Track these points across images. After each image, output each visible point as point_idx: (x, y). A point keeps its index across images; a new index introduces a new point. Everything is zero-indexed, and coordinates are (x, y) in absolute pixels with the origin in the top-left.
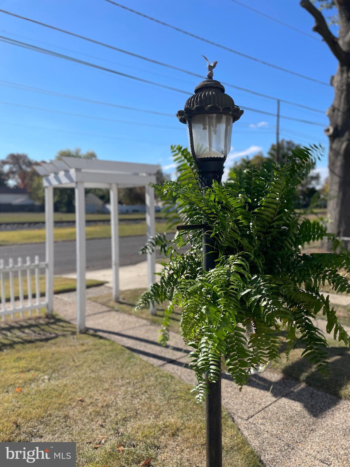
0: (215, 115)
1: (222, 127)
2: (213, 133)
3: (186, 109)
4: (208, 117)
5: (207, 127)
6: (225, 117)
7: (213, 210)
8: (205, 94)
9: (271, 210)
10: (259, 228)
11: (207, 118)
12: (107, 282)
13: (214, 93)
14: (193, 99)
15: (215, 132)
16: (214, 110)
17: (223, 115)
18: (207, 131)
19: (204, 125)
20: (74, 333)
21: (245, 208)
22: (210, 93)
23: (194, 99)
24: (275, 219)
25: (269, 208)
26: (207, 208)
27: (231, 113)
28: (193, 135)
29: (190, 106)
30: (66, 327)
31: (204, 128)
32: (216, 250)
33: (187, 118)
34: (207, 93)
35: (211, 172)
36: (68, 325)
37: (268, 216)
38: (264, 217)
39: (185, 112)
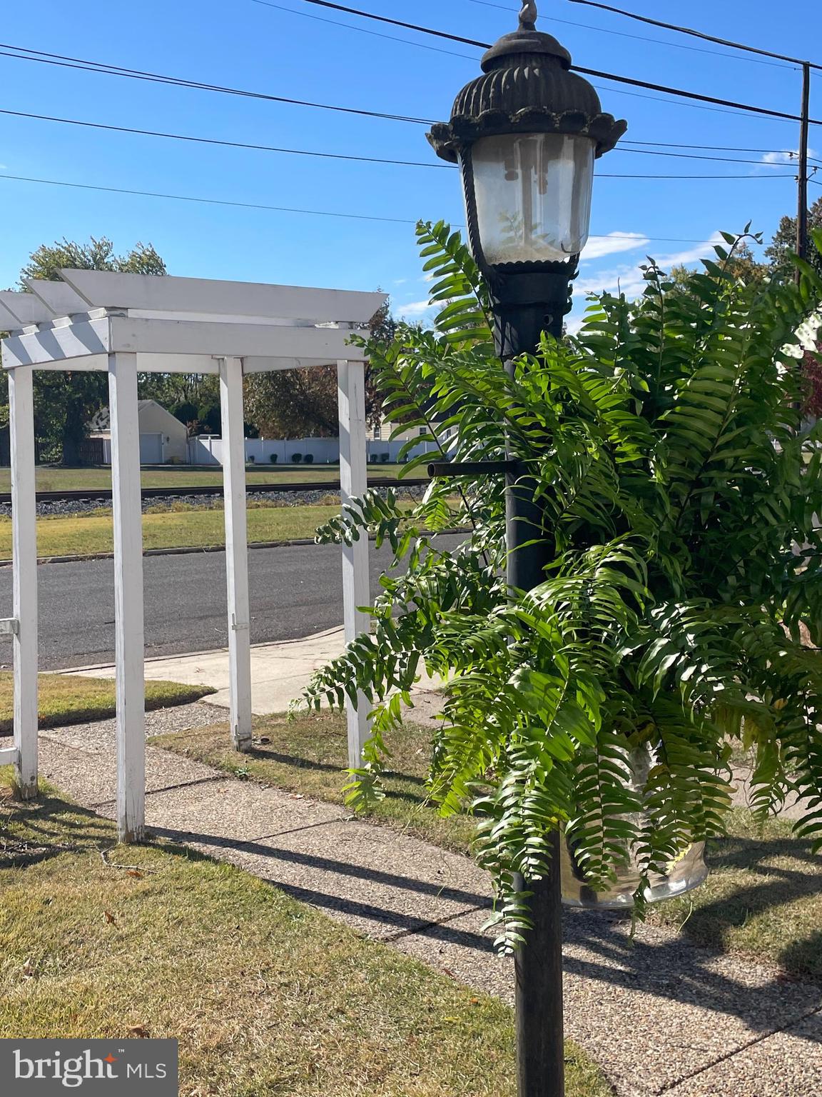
0: (540, 138)
1: (564, 169)
2: (535, 189)
3: (455, 120)
4: (520, 143)
5: (519, 171)
6: (572, 141)
7: (539, 417)
8: (511, 74)
9: (709, 414)
10: (673, 468)
11: (516, 145)
12: (211, 691)
13: (536, 71)
14: (475, 91)
15: (543, 185)
16: (536, 122)
17: (566, 138)
18: (518, 184)
19: (510, 165)
20: (107, 843)
21: (632, 409)
22: (526, 71)
23: (479, 90)
24: (721, 441)
25: (706, 408)
26: (519, 411)
27: (586, 130)
28: (477, 197)
29: (467, 111)
30: (80, 827)
31: (510, 176)
32: (547, 535)
33: (457, 146)
34: (516, 73)
35: (530, 306)
36: (88, 820)
37: (701, 434)
38: (691, 435)
39: (451, 128)
